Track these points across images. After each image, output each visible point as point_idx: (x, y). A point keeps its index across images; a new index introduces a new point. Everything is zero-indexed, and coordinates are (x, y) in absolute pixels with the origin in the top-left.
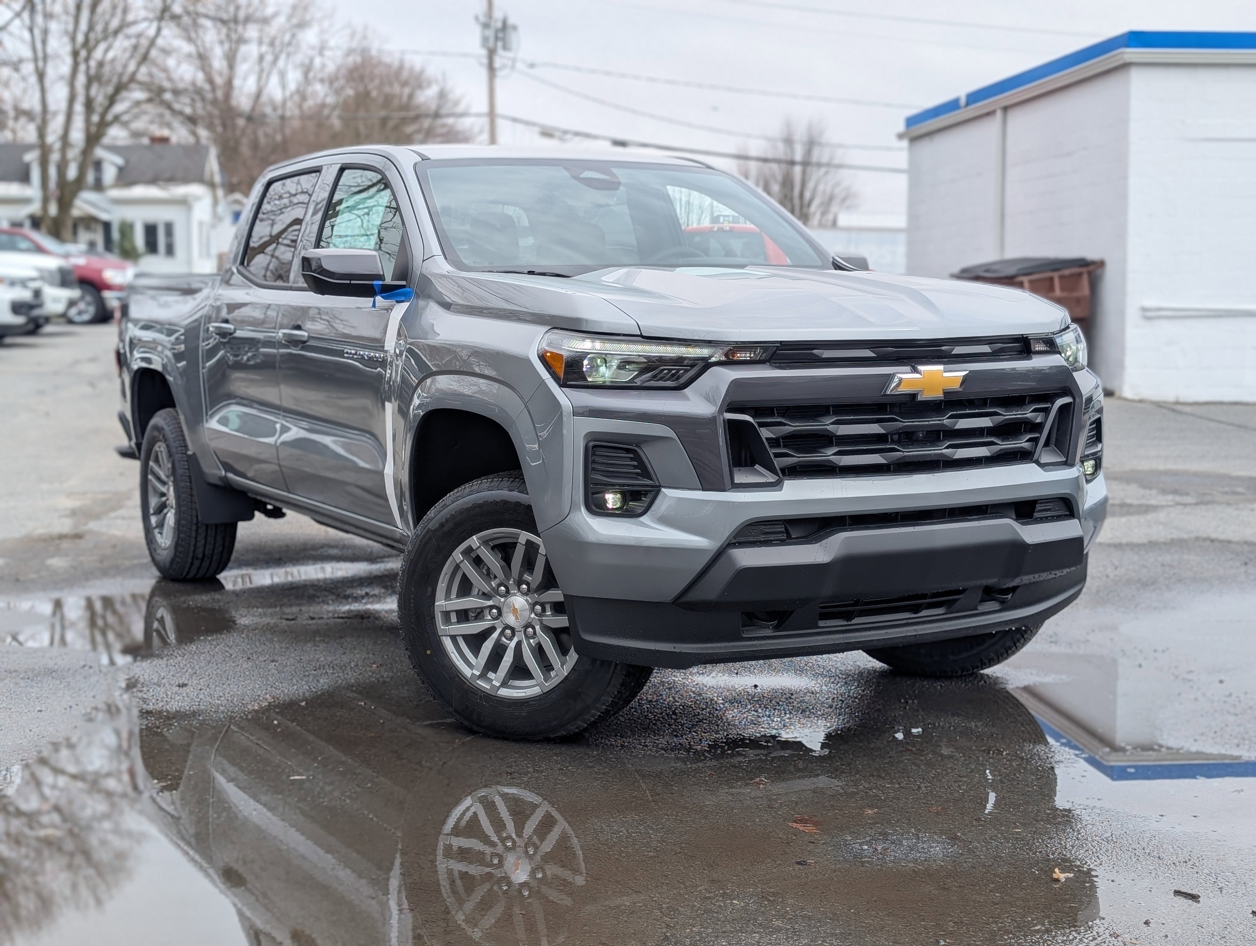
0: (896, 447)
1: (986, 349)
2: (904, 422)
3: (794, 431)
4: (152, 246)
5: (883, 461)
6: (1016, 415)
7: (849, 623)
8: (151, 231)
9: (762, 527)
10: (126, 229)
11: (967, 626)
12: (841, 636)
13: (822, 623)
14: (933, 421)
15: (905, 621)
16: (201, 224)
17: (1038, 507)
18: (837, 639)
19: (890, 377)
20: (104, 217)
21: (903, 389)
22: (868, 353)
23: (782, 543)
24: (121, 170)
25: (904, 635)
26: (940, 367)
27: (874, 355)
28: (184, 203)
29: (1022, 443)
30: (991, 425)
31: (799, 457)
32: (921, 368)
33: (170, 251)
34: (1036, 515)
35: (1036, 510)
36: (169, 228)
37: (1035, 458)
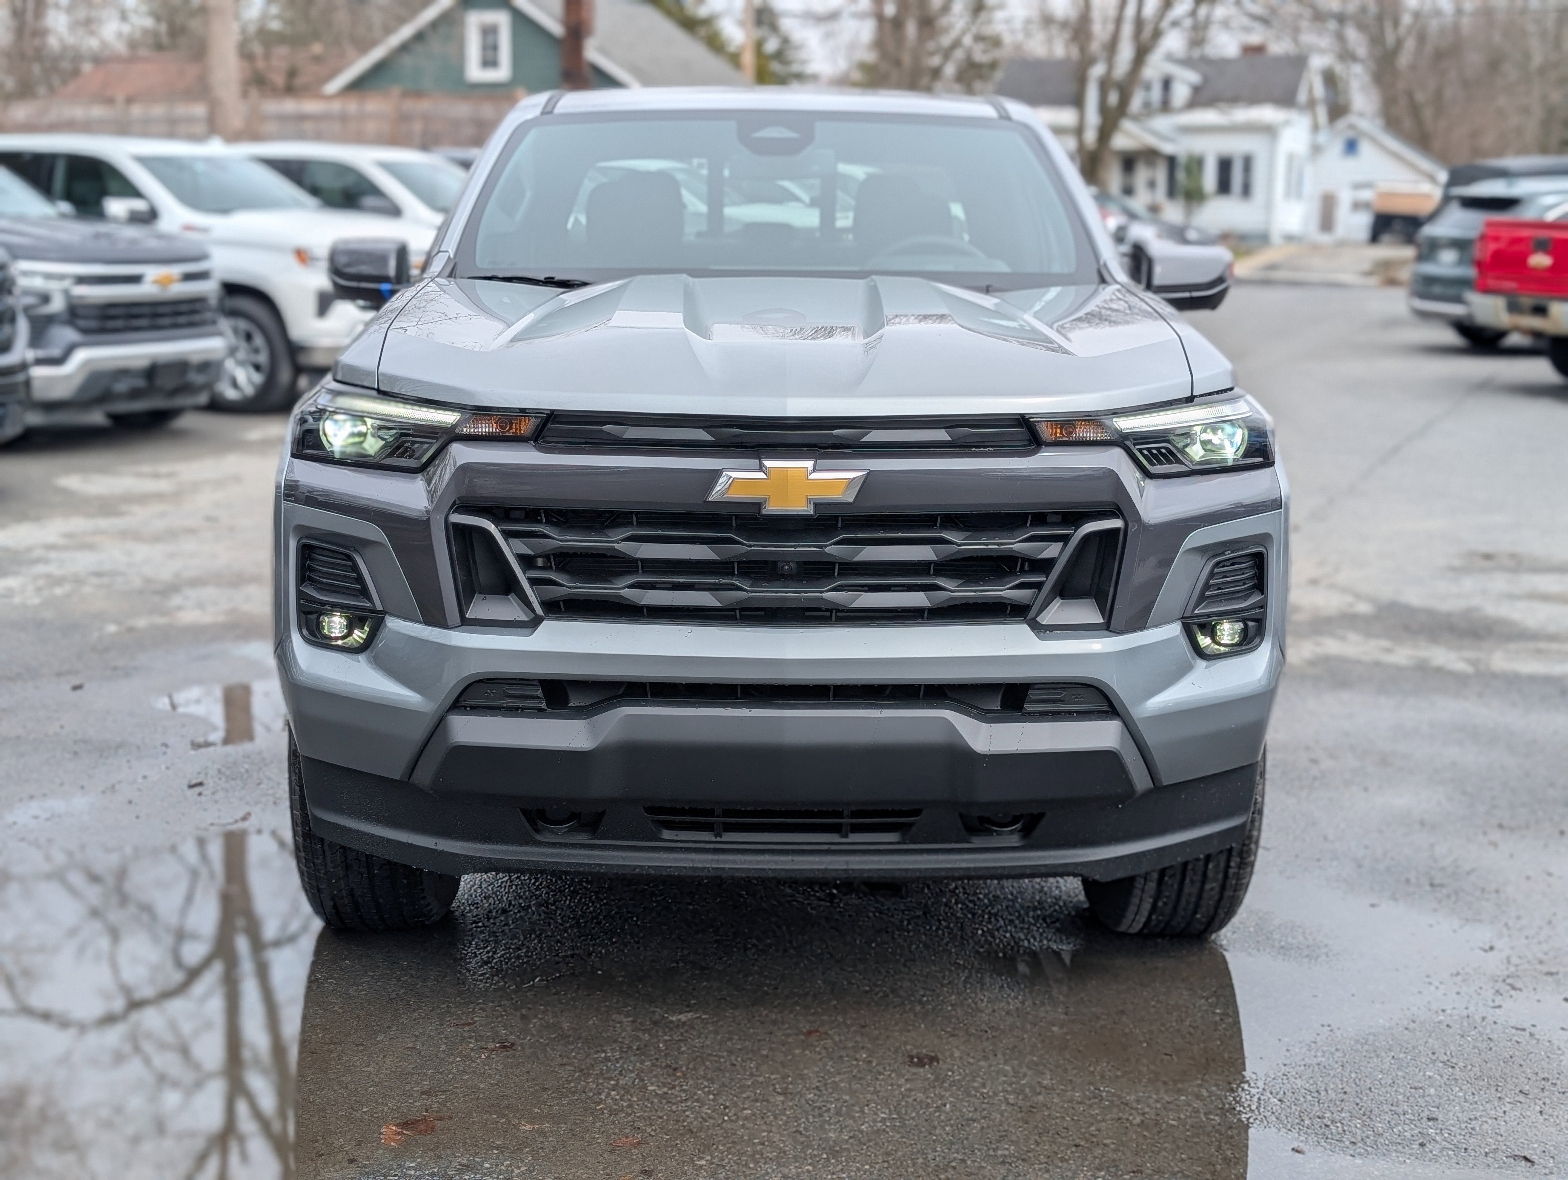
0: (737, 583)
1: (942, 435)
2: (751, 546)
3: (561, 547)
4: (1224, 186)
5: (716, 604)
6: (987, 544)
7: (719, 839)
8: (1225, 166)
9: (505, 687)
10: (1196, 164)
11: (949, 866)
12: (710, 857)
13: (667, 834)
14: (806, 548)
15: (825, 847)
16: (1291, 158)
17: (1032, 694)
18: (699, 861)
19: (716, 474)
20: (1168, 148)
21: (735, 495)
22: (701, 435)
23: (539, 713)
24: (1196, 90)
25: (823, 867)
26: (809, 464)
27: (709, 438)
28: (1269, 131)
29: (1006, 592)
30: (934, 558)
31: (570, 588)
32: (769, 463)
33: (1247, 191)
34: (1028, 707)
35: (1028, 699)
36: (1248, 162)
37: (1032, 614)
